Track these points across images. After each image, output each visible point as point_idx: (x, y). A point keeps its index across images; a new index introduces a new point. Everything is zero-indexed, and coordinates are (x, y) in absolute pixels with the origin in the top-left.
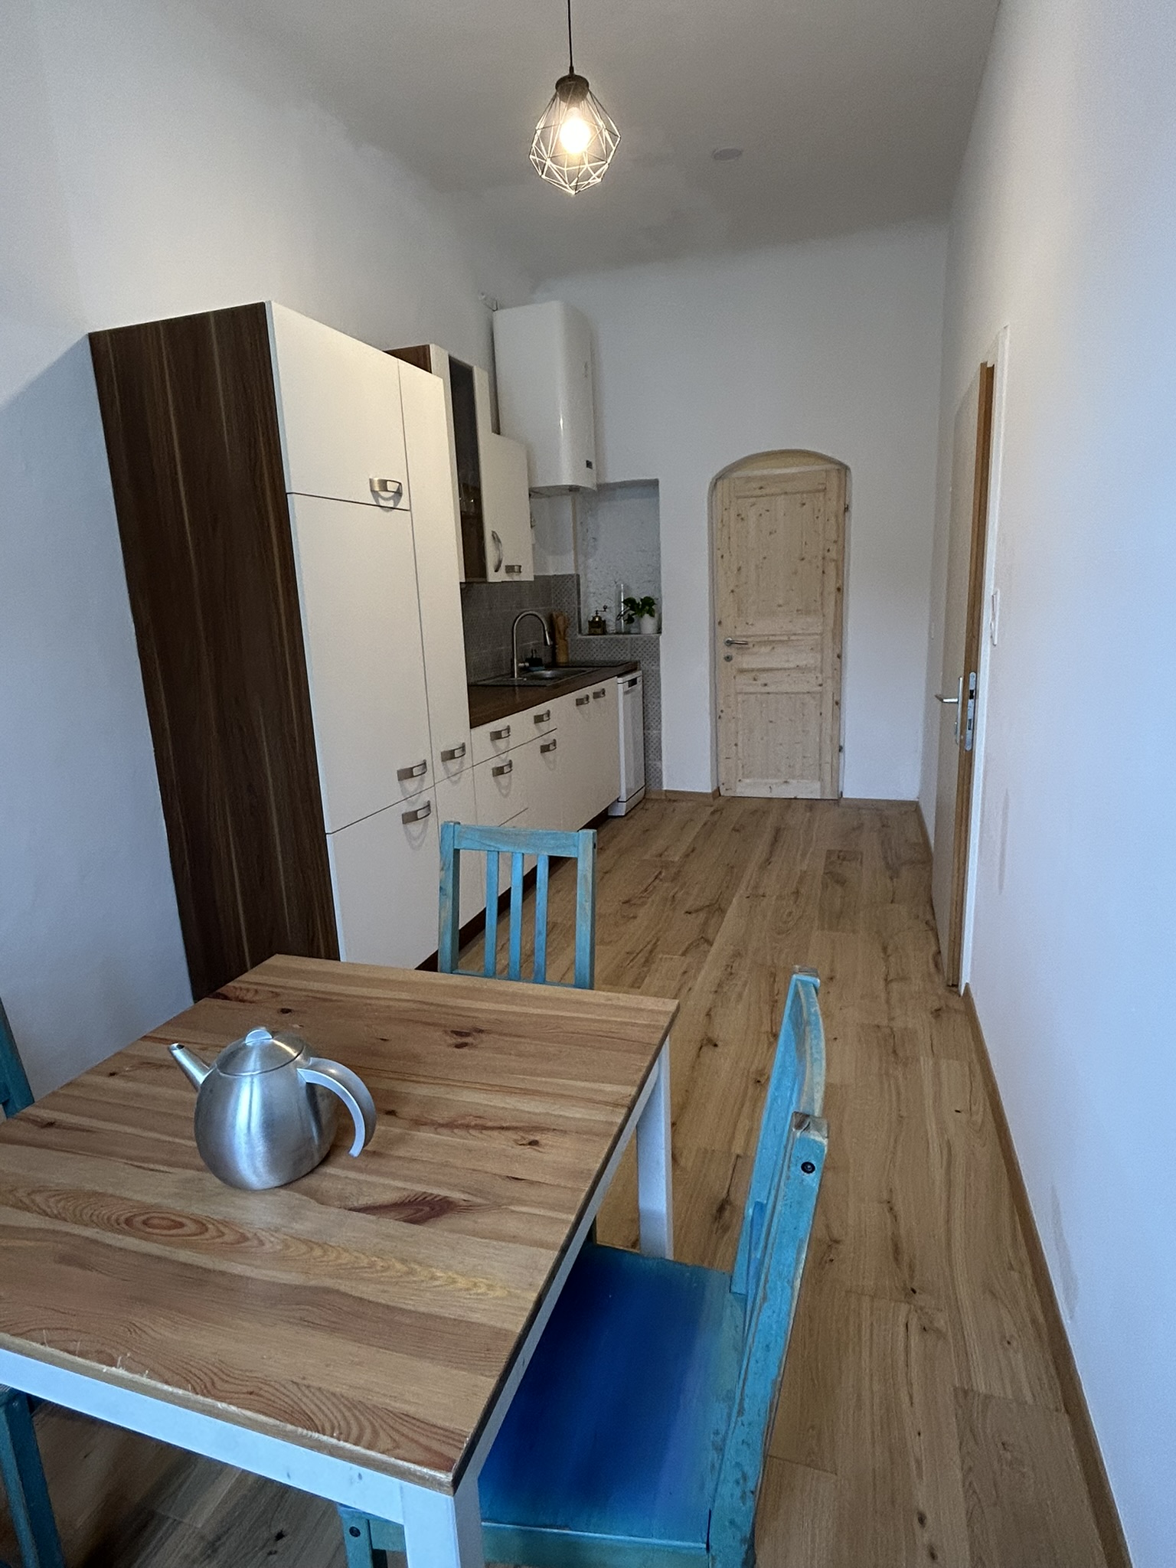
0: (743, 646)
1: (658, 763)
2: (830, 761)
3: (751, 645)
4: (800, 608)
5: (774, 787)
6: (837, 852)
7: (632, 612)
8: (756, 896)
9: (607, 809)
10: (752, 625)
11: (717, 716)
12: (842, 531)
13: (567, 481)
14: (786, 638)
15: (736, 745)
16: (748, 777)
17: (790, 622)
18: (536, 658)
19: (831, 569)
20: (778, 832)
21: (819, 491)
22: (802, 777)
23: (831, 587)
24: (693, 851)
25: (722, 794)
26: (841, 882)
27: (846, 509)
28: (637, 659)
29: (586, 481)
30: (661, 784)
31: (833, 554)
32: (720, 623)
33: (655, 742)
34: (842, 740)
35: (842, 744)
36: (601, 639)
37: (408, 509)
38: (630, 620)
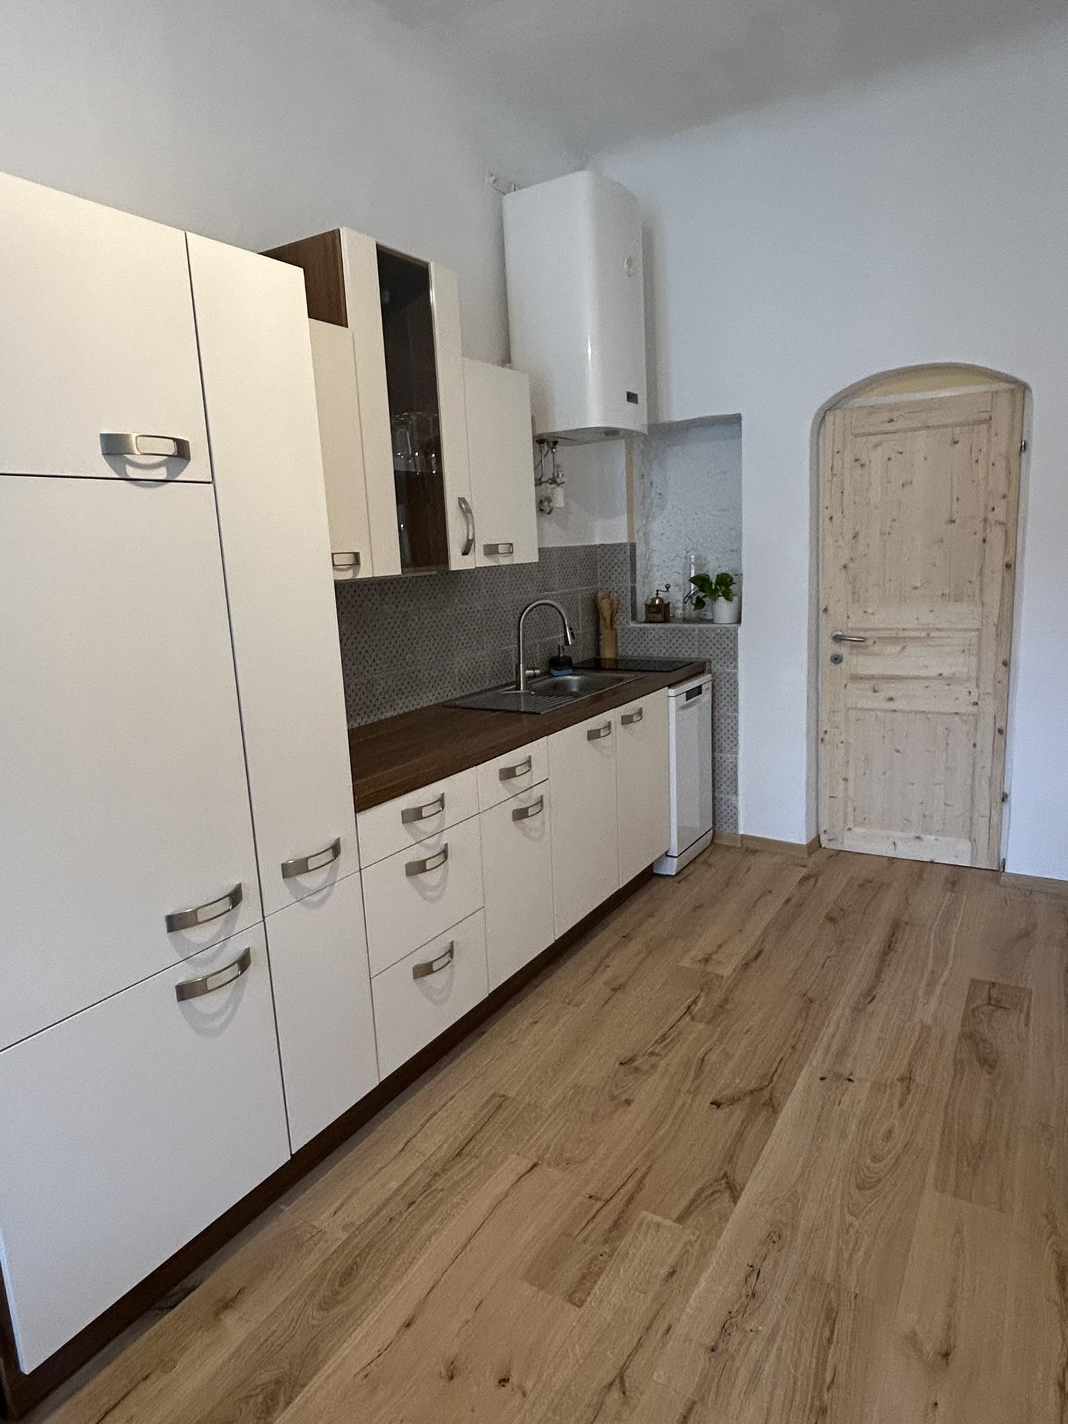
0: (859, 643)
1: (734, 798)
2: (987, 813)
3: (869, 642)
4: (946, 591)
5: (899, 843)
6: (987, 987)
7: (701, 594)
8: (838, 1079)
9: (652, 864)
10: (873, 614)
11: (818, 739)
12: (1015, 479)
13: (595, 420)
14: (924, 634)
15: (846, 780)
16: (861, 825)
17: (931, 611)
18: (565, 657)
19: (996, 535)
20: (896, 927)
21: (980, 422)
22: (942, 832)
23: (997, 558)
24: (757, 957)
25: (823, 846)
26: (989, 1062)
27: (1024, 448)
28: (707, 656)
29: (632, 419)
30: (736, 827)
31: (1000, 514)
32: (826, 610)
33: (729, 769)
34: (1006, 786)
35: (1006, 791)
36: (660, 629)
37: (211, 480)
38: (700, 604)
